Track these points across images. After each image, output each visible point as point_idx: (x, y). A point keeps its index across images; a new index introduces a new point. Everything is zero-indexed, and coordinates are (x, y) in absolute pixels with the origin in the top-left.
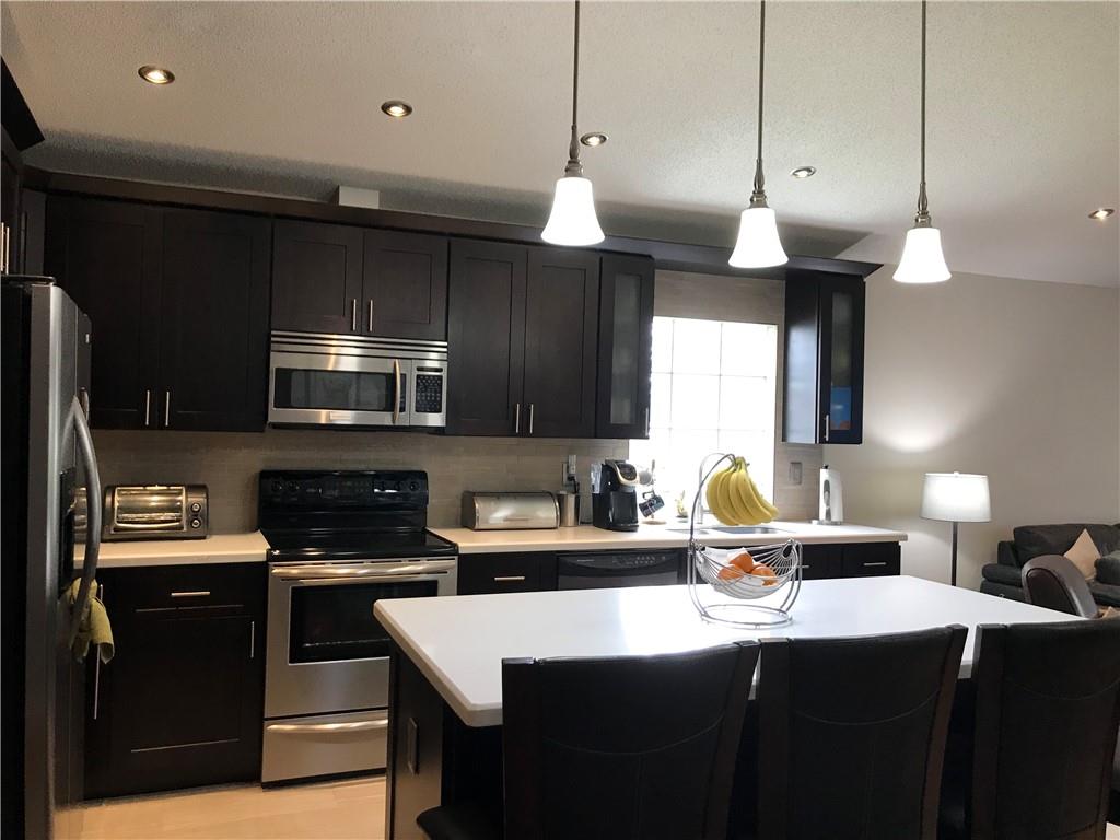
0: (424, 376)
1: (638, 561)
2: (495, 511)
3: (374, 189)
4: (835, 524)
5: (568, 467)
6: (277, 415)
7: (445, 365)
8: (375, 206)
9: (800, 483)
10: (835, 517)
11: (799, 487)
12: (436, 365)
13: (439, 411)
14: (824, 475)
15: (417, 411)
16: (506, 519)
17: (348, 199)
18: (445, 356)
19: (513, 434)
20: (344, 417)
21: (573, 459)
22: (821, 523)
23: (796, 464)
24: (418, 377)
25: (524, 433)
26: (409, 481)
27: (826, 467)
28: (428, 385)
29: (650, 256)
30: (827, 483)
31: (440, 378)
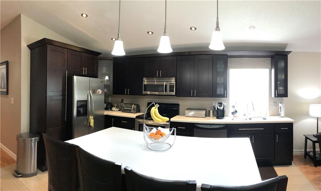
1: (215, 127)
2: (190, 113)
5: (213, 104)
6: (144, 92)
7: (175, 83)
9: (276, 107)
10: (282, 115)
12: (173, 82)
13: (174, 92)
14: (280, 105)
15: (170, 92)
16: (192, 115)
18: (175, 81)
19: (191, 96)
21: (214, 102)
23: (275, 102)
24: (170, 85)
25: (193, 96)
27: (281, 103)
28: (171, 87)
29: (227, 55)
30: (280, 107)
31: (174, 85)
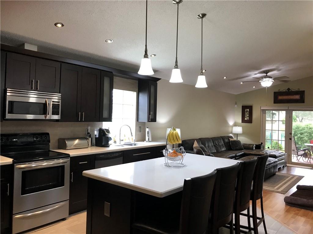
0: (54, 104)
1: (115, 155)
3: (36, 45)
4: (150, 142)
5: (87, 130)
6: (8, 116)
7: (60, 101)
8: (36, 50)
9: (141, 132)
10: (150, 140)
11: (140, 133)
12: (58, 100)
13: (58, 114)
14: (147, 130)
15: (52, 115)
17: (27, 47)
18: (60, 98)
19: (78, 121)
20: (30, 117)
21: (89, 128)
22: (146, 142)
23: (140, 127)
25: (81, 121)
26: (44, 136)
27: (148, 128)
28: (55, 107)
29: (112, 72)
30: (148, 132)
31: (59, 104)
